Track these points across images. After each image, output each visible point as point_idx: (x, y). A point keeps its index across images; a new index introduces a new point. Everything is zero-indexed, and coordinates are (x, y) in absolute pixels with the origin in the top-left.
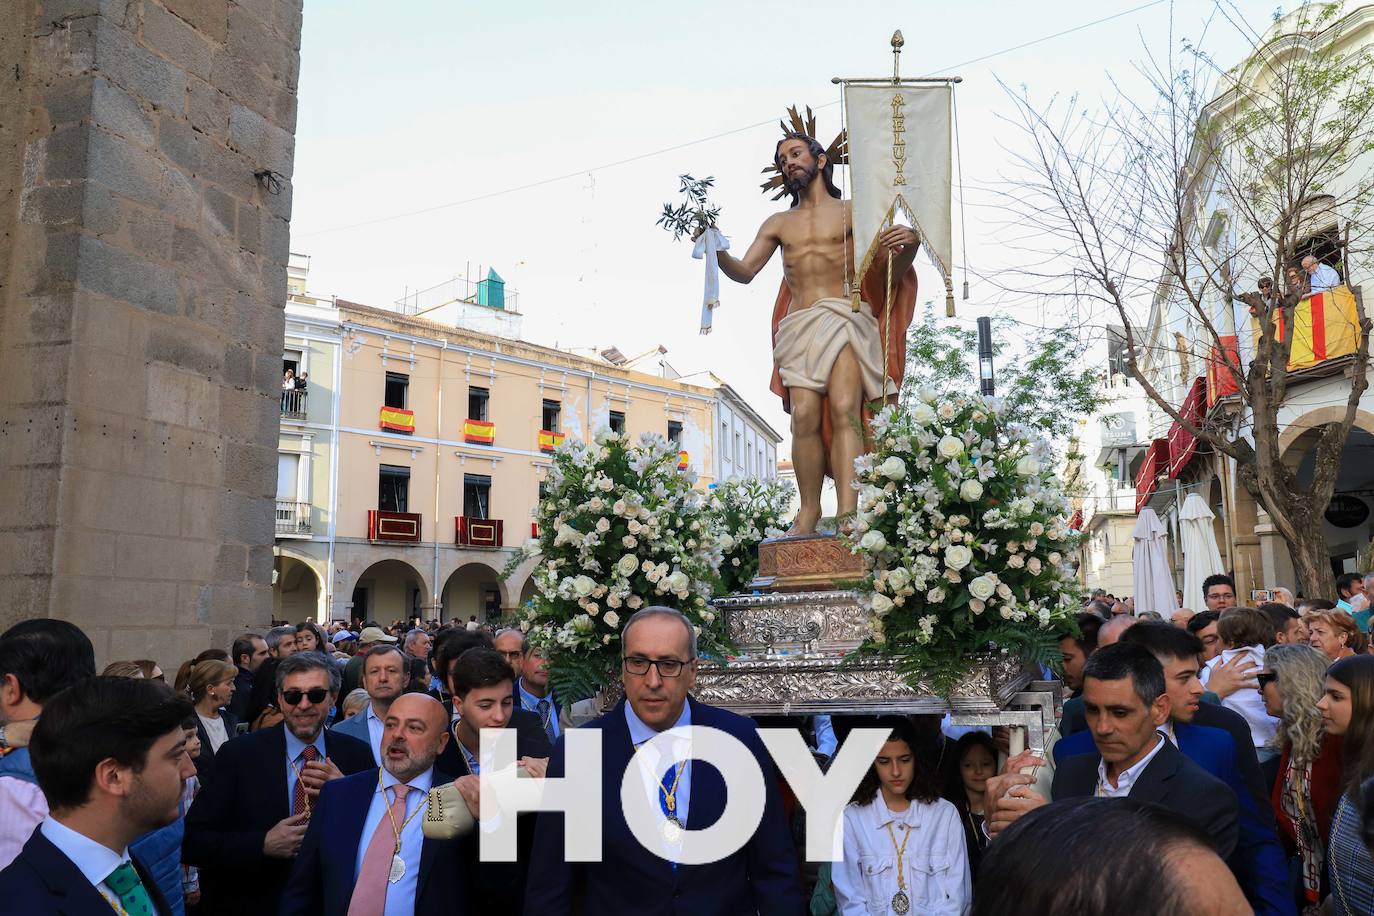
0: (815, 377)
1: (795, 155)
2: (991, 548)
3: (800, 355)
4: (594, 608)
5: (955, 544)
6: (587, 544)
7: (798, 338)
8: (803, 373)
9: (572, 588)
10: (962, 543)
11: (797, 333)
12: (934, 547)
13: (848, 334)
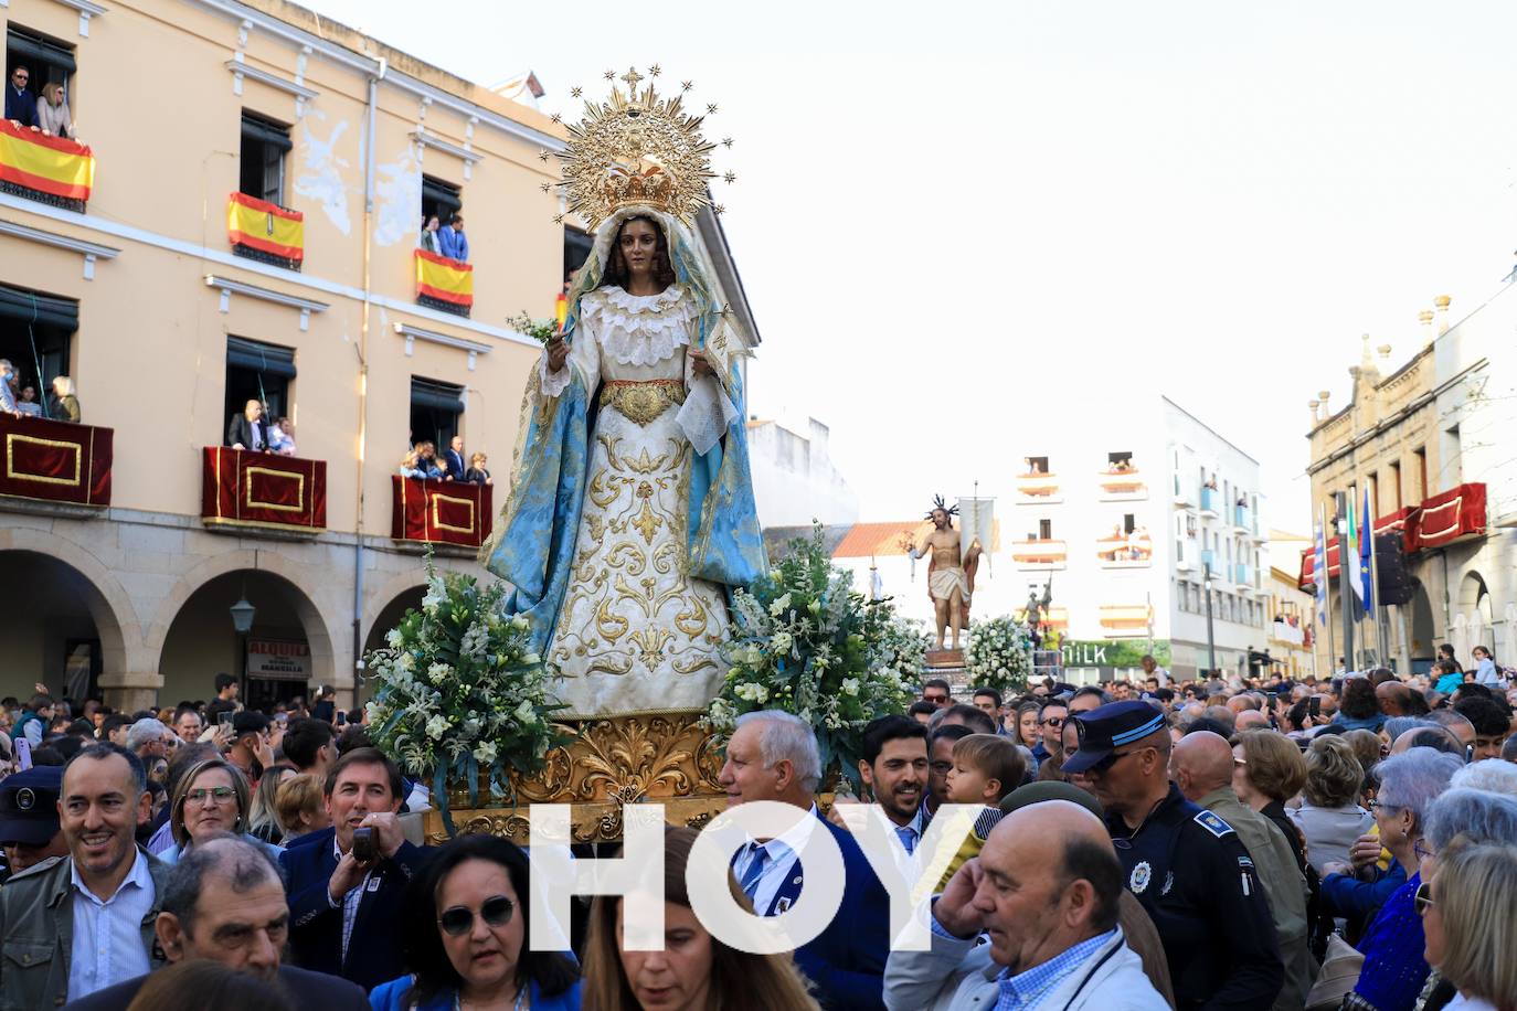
0: (946, 595)
1: (938, 516)
13: (956, 581)
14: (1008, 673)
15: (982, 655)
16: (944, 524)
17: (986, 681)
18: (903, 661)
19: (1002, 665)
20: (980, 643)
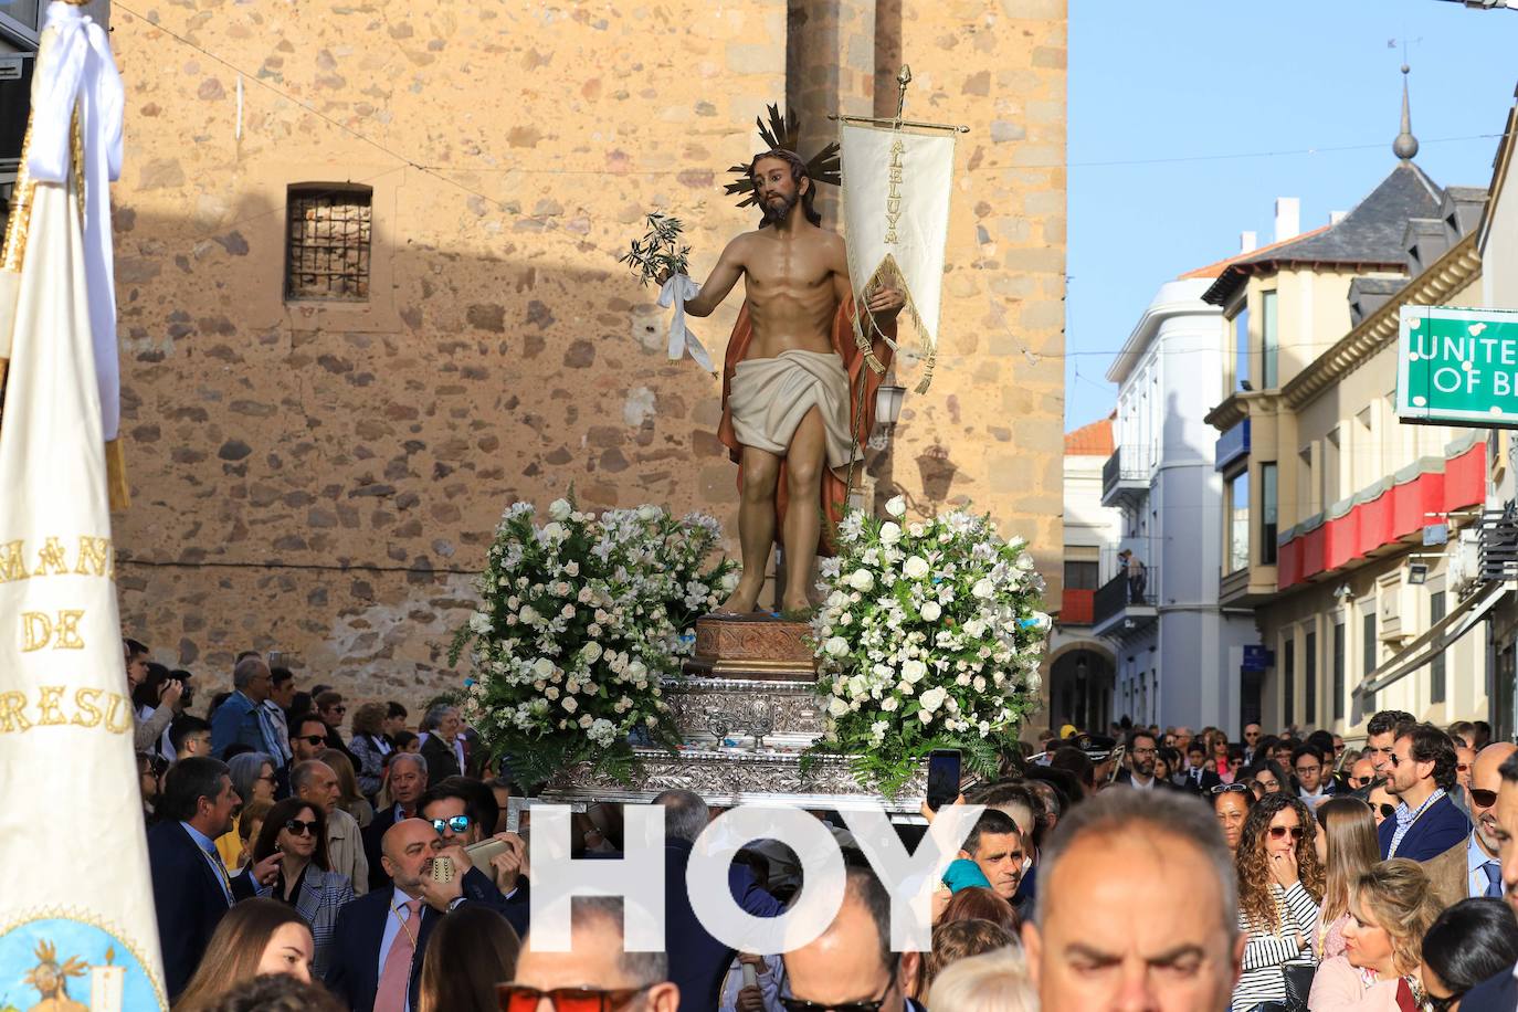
0: (775, 439)
1: (775, 178)
2: (942, 665)
3: (761, 410)
4: (553, 693)
5: (911, 659)
6: (553, 630)
7: (760, 391)
8: (762, 431)
9: (532, 673)
10: (918, 658)
11: (760, 385)
12: (892, 660)
13: (817, 394)
14: (953, 706)
15: (871, 637)
16: (791, 204)
17: (879, 728)
18: (606, 641)
19: (934, 678)
20: (870, 598)
